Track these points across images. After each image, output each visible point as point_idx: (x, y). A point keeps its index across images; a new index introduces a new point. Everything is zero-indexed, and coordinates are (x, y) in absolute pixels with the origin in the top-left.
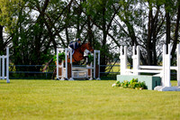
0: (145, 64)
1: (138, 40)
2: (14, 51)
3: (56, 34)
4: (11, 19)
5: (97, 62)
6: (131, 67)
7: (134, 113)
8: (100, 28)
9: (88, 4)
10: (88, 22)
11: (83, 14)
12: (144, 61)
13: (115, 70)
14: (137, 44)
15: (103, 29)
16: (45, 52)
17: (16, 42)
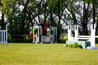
0: (81, 34)
1: (77, 22)
2: (10, 28)
3: (33, 19)
4: (9, 10)
5: (55, 34)
6: (74, 36)
7: (75, 61)
8: (57, 15)
9: (51, 2)
10: (50, 12)
11: (47, 8)
12: (81, 33)
13: (65, 38)
14: (77, 24)
15: (59, 16)
16: (27, 28)
17: (11, 23)
